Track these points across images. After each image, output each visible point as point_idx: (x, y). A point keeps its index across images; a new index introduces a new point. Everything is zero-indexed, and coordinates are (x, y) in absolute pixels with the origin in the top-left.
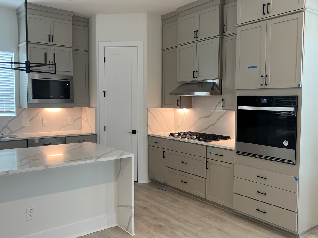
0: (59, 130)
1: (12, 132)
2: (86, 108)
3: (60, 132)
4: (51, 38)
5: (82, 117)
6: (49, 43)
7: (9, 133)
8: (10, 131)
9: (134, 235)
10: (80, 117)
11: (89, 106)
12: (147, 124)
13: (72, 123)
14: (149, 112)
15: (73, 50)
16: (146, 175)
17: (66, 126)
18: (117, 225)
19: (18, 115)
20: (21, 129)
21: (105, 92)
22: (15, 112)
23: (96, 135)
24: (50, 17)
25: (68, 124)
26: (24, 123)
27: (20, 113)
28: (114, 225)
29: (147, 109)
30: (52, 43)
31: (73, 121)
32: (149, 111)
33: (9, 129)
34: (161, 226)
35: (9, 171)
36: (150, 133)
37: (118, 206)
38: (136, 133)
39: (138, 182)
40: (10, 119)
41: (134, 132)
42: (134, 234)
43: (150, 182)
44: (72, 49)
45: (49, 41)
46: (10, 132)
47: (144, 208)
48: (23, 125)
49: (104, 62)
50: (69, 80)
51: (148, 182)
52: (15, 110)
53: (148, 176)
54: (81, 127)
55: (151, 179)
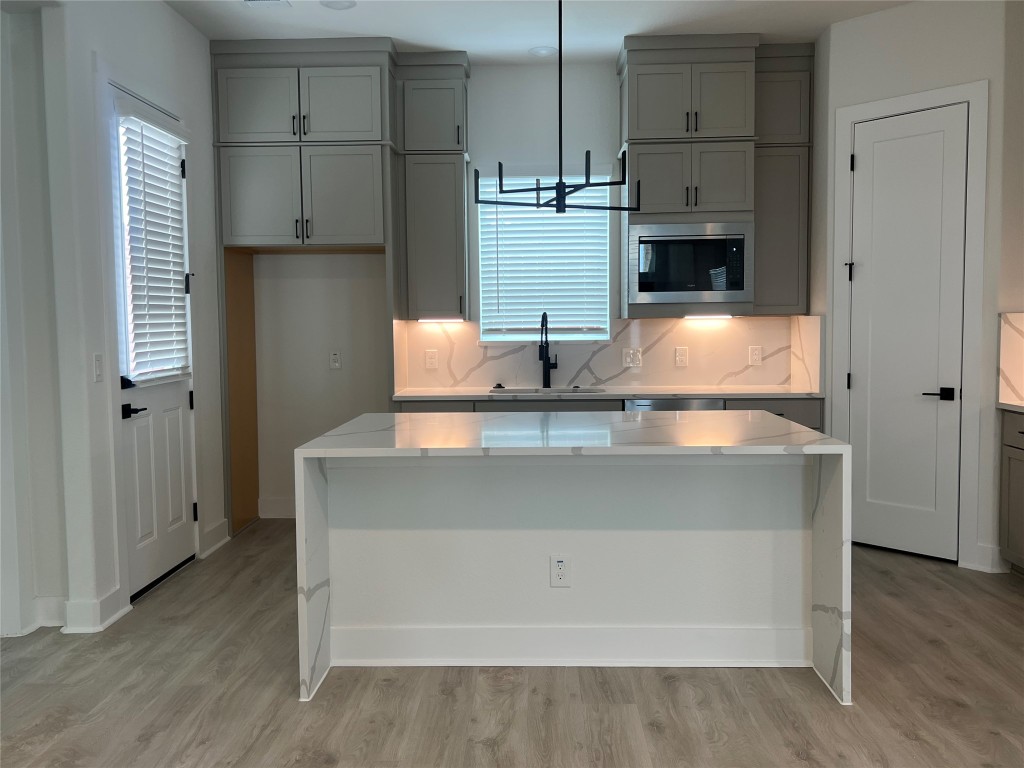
0: (720, 383)
1: (599, 381)
2: (800, 317)
3: (722, 386)
4: (693, 120)
5: (789, 347)
6: (688, 135)
7: (593, 384)
8: (596, 377)
9: (850, 704)
10: (785, 345)
11: (807, 313)
12: (998, 369)
13: (759, 363)
14: (1005, 327)
15: (758, 146)
16: (990, 546)
17: (742, 371)
18: (812, 665)
19: (614, 338)
20: (620, 374)
21: (851, 265)
22: (608, 330)
23: (823, 399)
24: (692, 63)
25: (747, 367)
26: (629, 360)
27: (619, 334)
28: (801, 663)
29: (1000, 315)
30: (695, 135)
31: (763, 359)
32: (1008, 322)
33: (592, 373)
34: (959, 705)
35: (489, 448)
36: (1008, 398)
37: (815, 608)
38: (952, 399)
39: (960, 565)
40: (596, 348)
41: (947, 394)
42: (847, 701)
43: (1009, 572)
44: (753, 143)
45: (688, 130)
46: (595, 381)
47: (934, 642)
48: (625, 365)
49: (852, 169)
50: (742, 237)
51: (996, 570)
52: (607, 326)
53: (996, 549)
54: (789, 377)
55: (1013, 564)
